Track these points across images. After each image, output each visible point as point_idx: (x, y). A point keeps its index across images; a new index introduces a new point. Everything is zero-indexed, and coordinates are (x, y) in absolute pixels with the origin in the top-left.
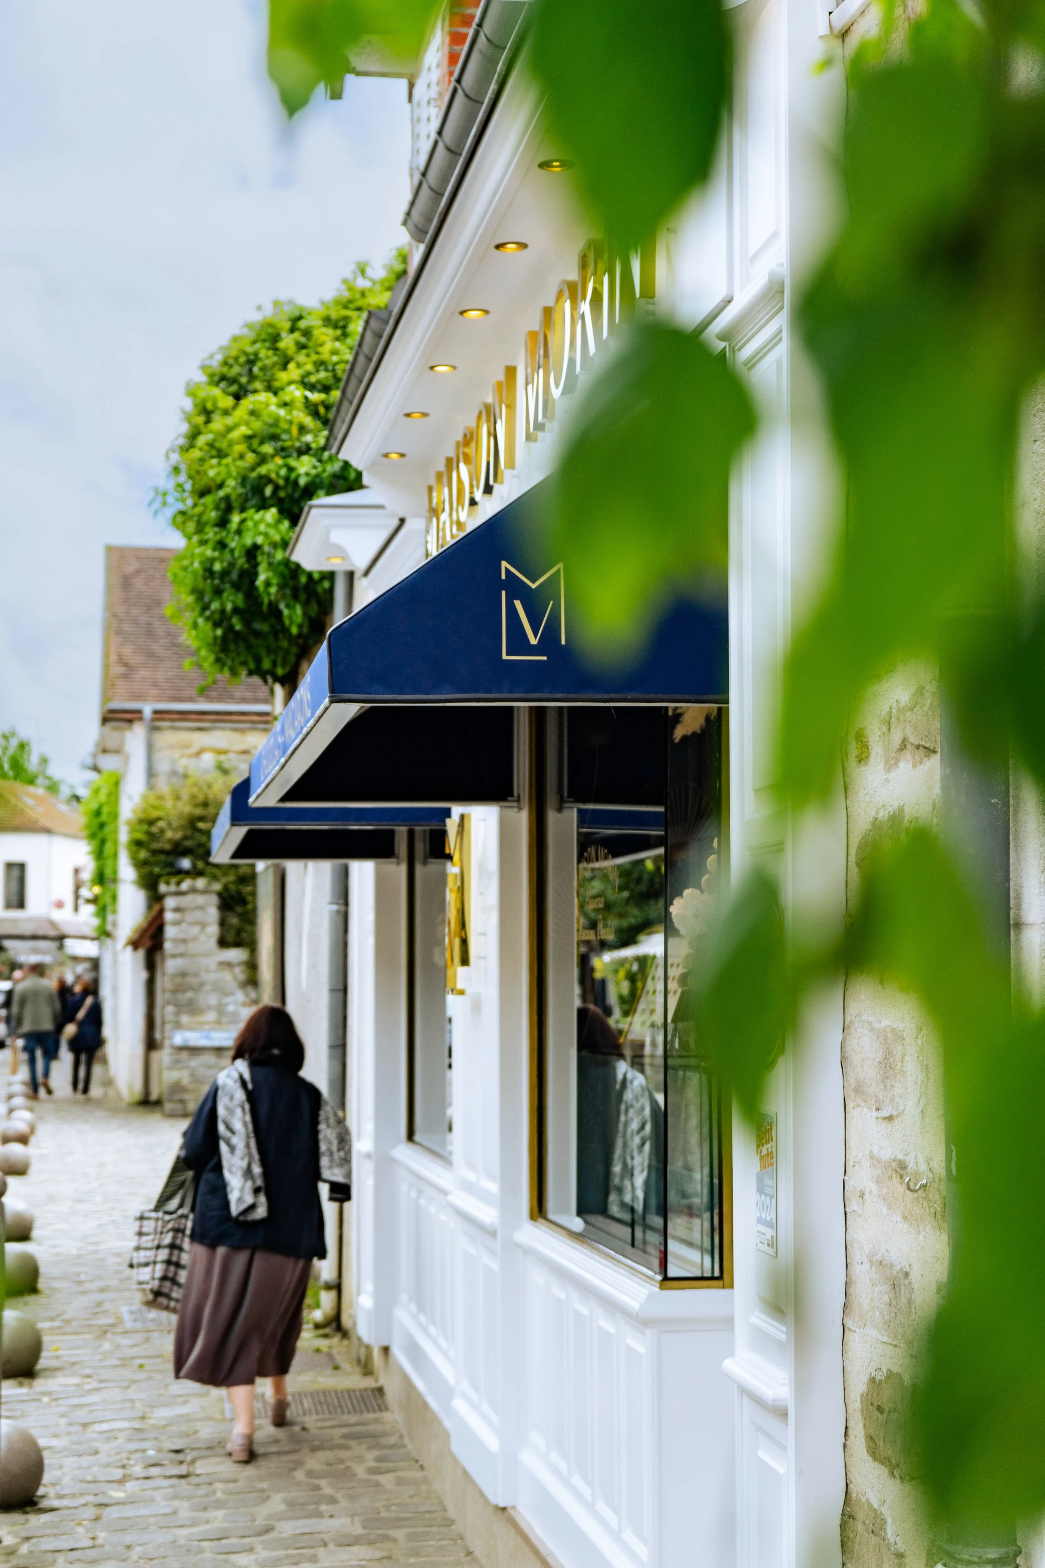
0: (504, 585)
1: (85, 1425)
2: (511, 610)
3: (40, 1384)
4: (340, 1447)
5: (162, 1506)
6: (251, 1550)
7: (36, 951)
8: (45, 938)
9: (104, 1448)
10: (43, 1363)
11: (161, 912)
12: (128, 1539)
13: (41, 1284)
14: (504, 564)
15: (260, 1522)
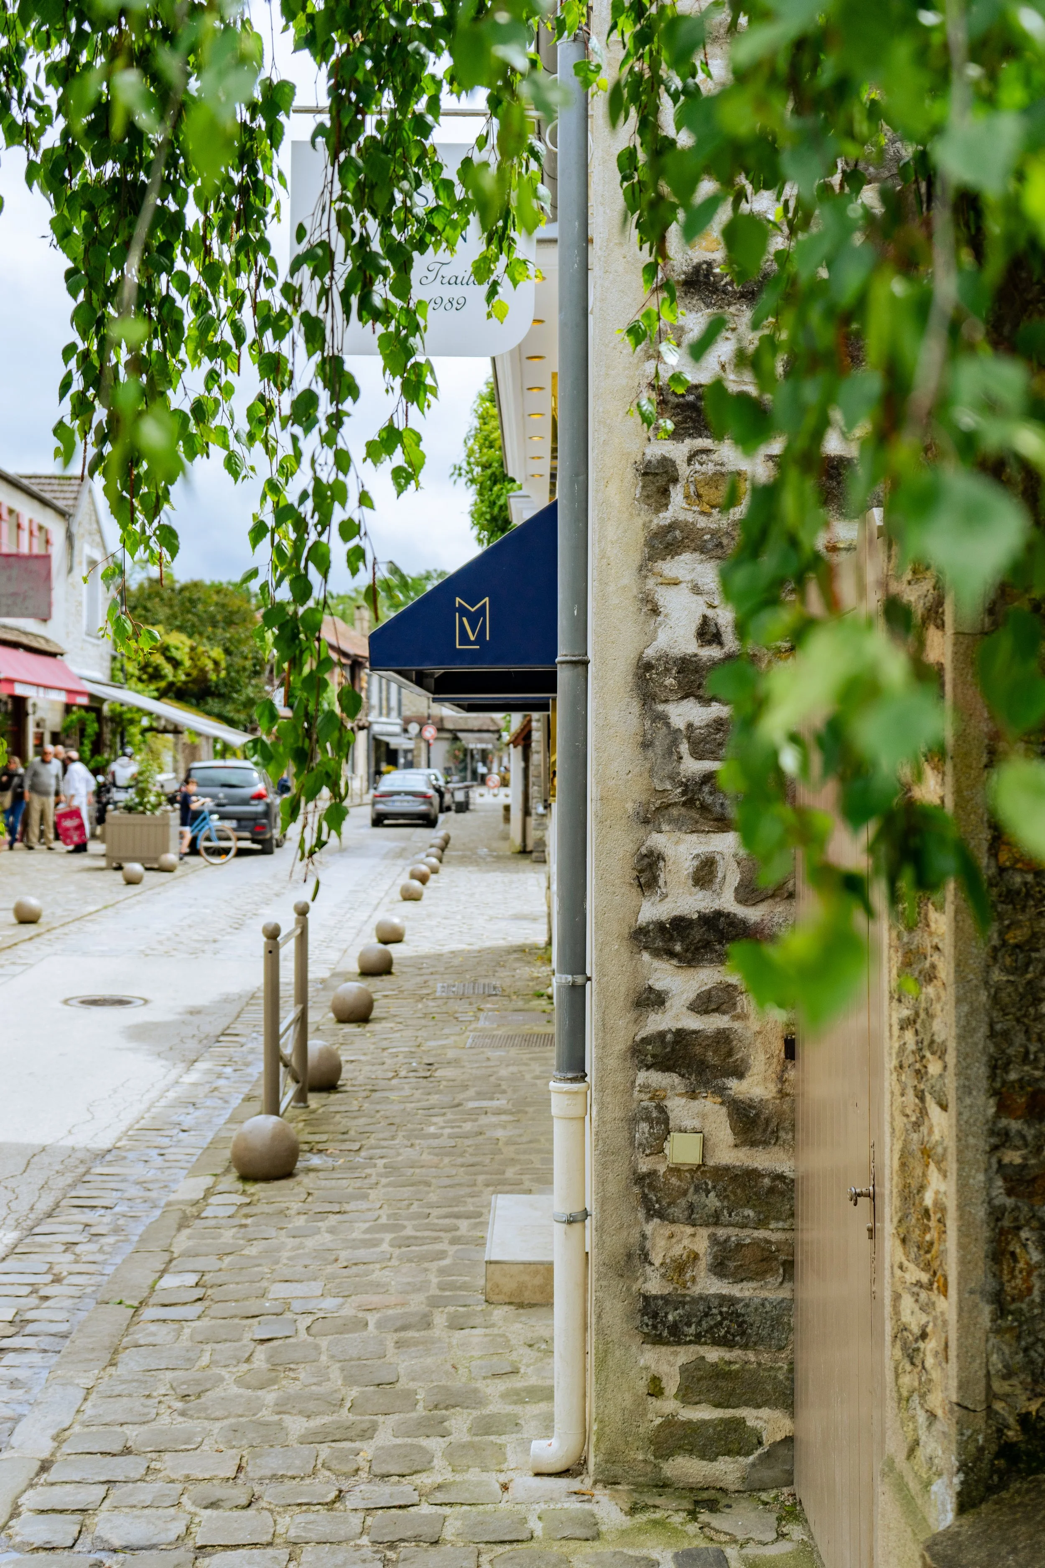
0: (457, 610)
1: (384, 1049)
2: (461, 623)
3: (370, 1027)
4: (526, 1064)
5: (407, 1092)
6: (444, 1114)
7: (481, 741)
8: (488, 731)
9: (389, 1061)
10: (374, 1014)
11: (530, 721)
12: (378, 1107)
13: (394, 970)
14: (458, 599)
15: (456, 1101)
